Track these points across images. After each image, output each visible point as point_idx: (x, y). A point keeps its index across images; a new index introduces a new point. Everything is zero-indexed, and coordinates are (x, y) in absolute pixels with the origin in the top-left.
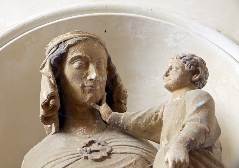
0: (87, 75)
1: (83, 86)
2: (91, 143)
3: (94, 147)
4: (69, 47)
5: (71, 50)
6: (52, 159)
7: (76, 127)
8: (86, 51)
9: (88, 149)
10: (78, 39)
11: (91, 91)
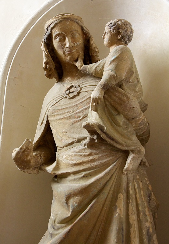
0: (65, 44)
1: (64, 53)
2: (71, 87)
3: (73, 89)
4: (52, 29)
5: (53, 31)
8: (62, 29)
10: (56, 22)
11: (69, 54)
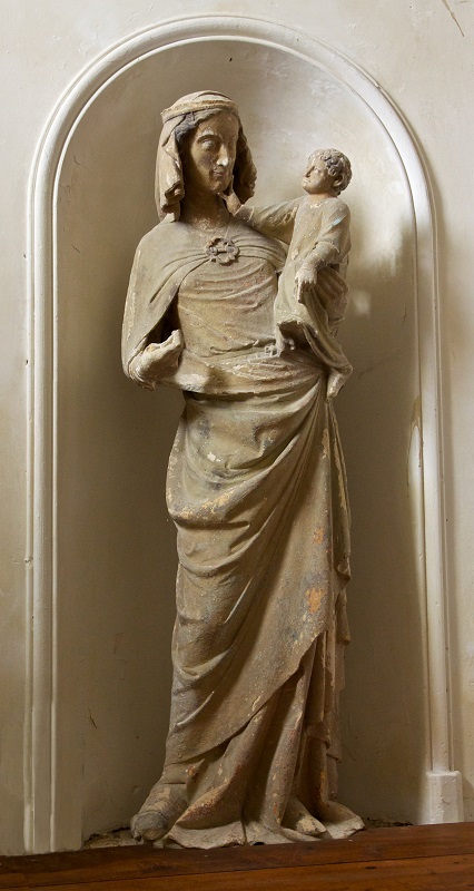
0: (217, 158)
1: (212, 172)
2: (217, 240)
3: (220, 246)
4: (200, 121)
5: (202, 126)
6: (177, 257)
7: (200, 218)
8: (219, 129)
9: (215, 249)
10: (211, 111)
11: (219, 179)
